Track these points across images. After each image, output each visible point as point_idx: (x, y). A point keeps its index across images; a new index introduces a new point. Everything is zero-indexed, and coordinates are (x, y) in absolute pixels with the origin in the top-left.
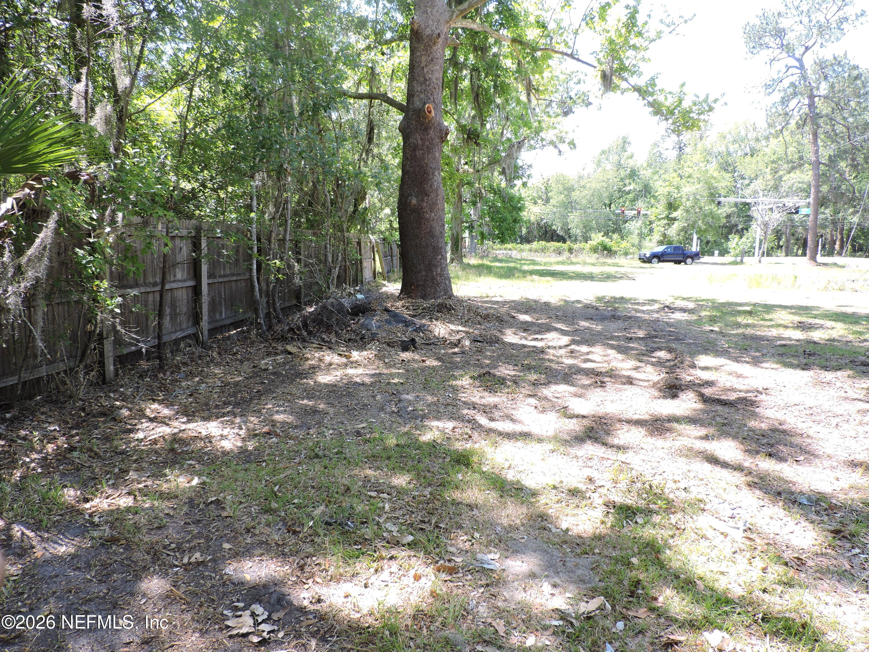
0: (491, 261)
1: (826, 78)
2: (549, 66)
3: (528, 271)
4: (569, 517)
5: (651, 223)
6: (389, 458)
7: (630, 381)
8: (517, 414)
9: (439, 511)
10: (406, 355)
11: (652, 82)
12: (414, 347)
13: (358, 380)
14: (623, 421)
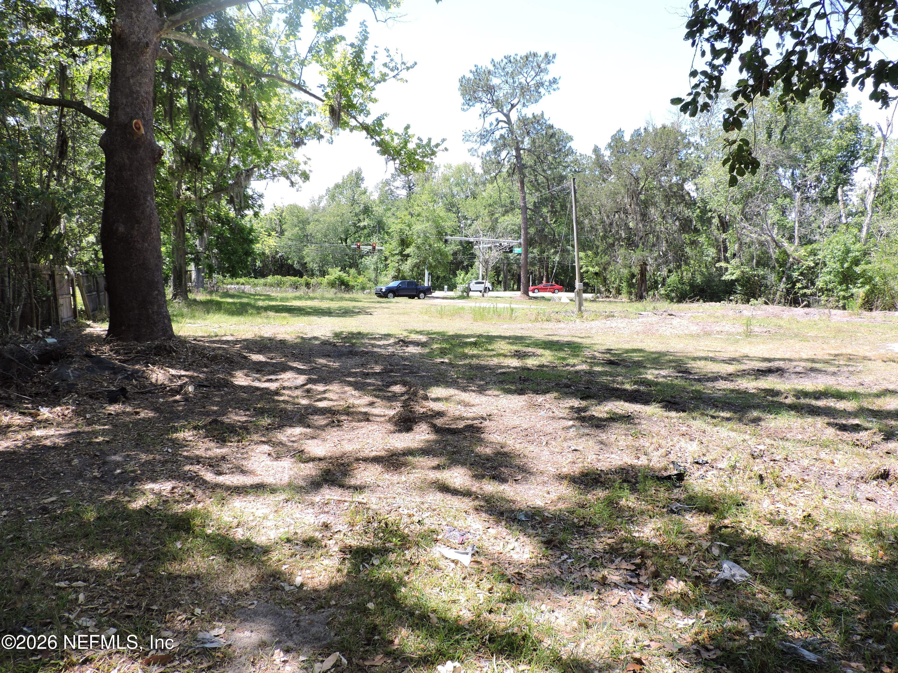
0: (222, 297)
1: (528, 133)
2: (276, 94)
3: (262, 307)
4: (304, 571)
5: (386, 259)
6: (86, 536)
7: (366, 418)
8: (248, 465)
9: (152, 590)
10: (113, 409)
11: (379, 122)
12: (125, 397)
13: (48, 443)
14: (360, 460)
